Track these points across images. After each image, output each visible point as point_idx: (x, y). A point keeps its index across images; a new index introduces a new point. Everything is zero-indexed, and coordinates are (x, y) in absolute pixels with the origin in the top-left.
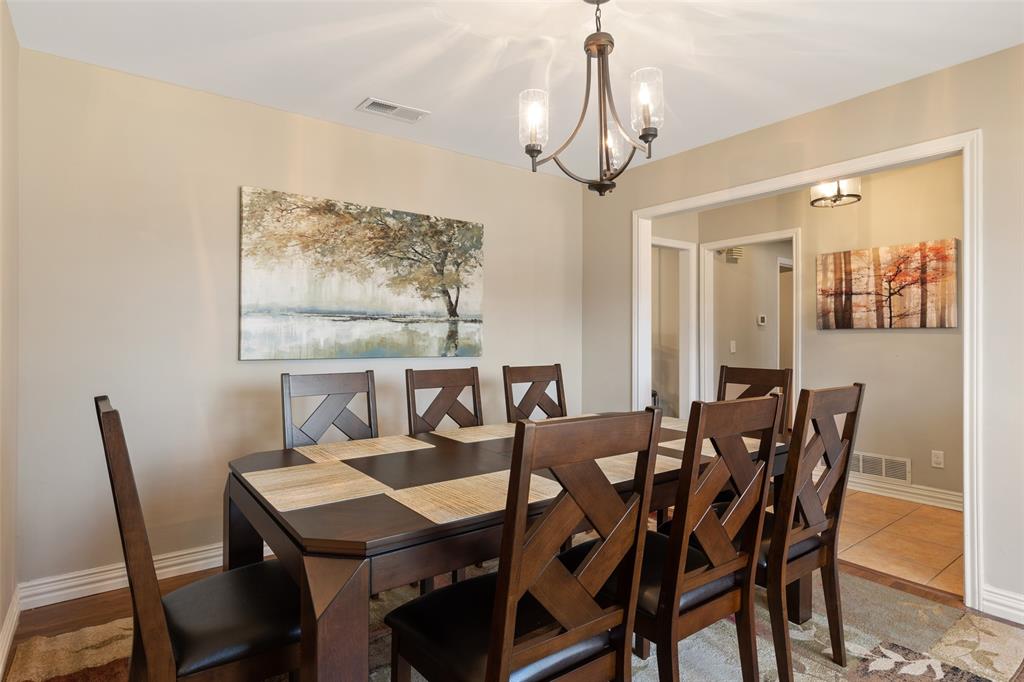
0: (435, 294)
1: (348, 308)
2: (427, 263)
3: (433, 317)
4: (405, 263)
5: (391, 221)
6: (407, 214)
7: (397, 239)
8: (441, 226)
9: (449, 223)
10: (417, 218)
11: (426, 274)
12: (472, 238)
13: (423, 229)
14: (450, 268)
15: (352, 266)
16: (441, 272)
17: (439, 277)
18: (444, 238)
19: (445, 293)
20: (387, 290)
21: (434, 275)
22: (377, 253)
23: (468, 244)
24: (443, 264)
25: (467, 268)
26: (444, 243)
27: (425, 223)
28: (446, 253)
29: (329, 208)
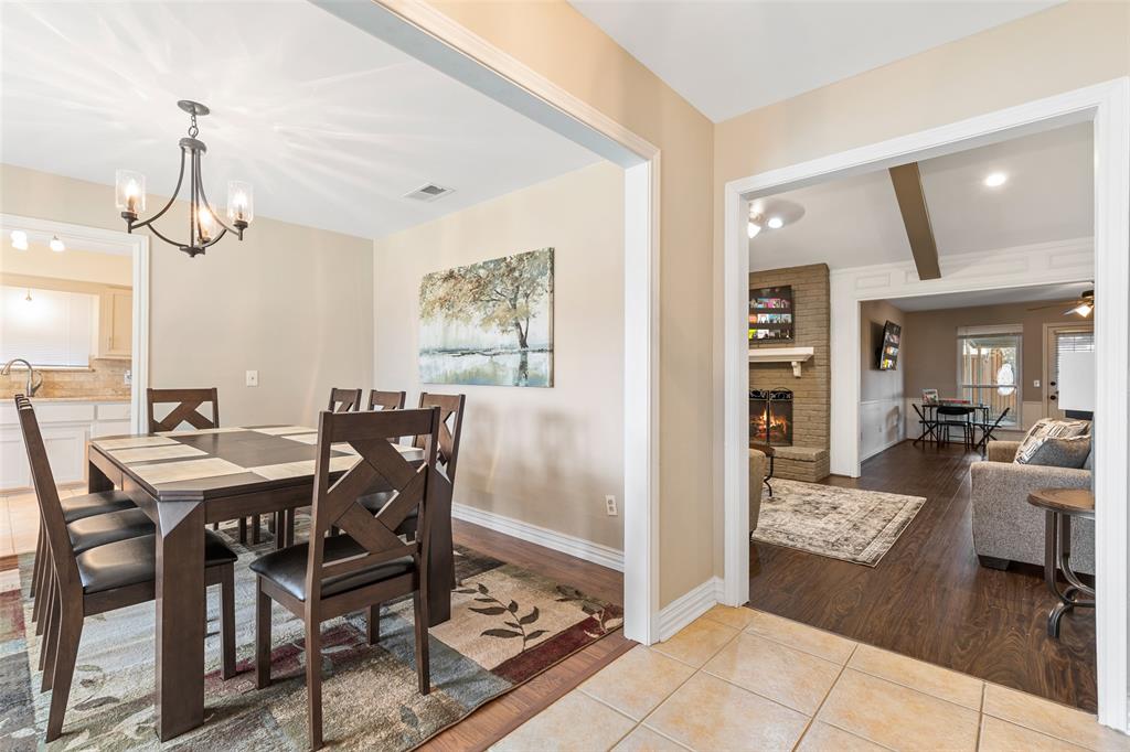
0: (510, 328)
1: (460, 347)
2: (504, 301)
3: (509, 350)
4: (491, 304)
5: (482, 272)
6: (491, 262)
7: (486, 285)
8: (514, 264)
9: (520, 259)
10: (497, 262)
11: (504, 311)
12: (539, 265)
13: (502, 271)
14: (521, 300)
15: (461, 314)
16: (514, 306)
17: (513, 311)
18: (517, 274)
19: (518, 325)
20: (479, 329)
21: (509, 310)
22: (475, 300)
23: (535, 274)
24: (516, 299)
25: (535, 297)
26: (517, 279)
27: (503, 264)
28: (518, 287)
29: (451, 275)
